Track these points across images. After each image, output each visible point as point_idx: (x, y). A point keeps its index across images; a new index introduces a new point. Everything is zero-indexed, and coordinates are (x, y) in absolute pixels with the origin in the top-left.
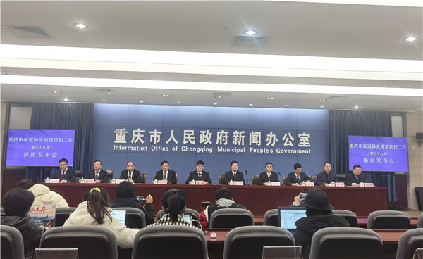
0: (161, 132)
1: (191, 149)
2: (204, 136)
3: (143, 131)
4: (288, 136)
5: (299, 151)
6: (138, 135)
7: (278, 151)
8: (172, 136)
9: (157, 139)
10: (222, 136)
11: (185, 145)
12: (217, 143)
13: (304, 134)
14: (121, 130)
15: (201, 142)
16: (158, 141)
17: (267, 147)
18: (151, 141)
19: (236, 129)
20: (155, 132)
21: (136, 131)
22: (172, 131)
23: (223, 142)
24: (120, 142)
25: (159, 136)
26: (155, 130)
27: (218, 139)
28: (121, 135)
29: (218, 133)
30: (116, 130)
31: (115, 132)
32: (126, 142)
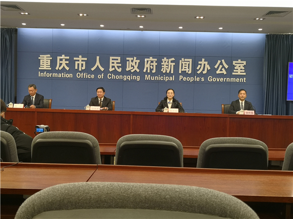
0: (86, 59)
1: (118, 77)
2: (131, 63)
3: (68, 58)
4: (221, 63)
5: (233, 80)
6: (63, 62)
7: (210, 79)
8: (98, 63)
9: (82, 66)
10: (150, 64)
11: (111, 72)
12: (145, 71)
13: (239, 61)
14: (45, 56)
15: (127, 69)
16: (84, 68)
17: (198, 75)
18: (76, 68)
19: (165, 56)
20: (80, 58)
21: (61, 58)
22: (98, 57)
23: (151, 70)
24: (45, 68)
25: (84, 63)
26: (80, 56)
27: (146, 66)
28: (45, 61)
29: (146, 60)
30: (41, 56)
31: (39, 58)
32: (50, 69)
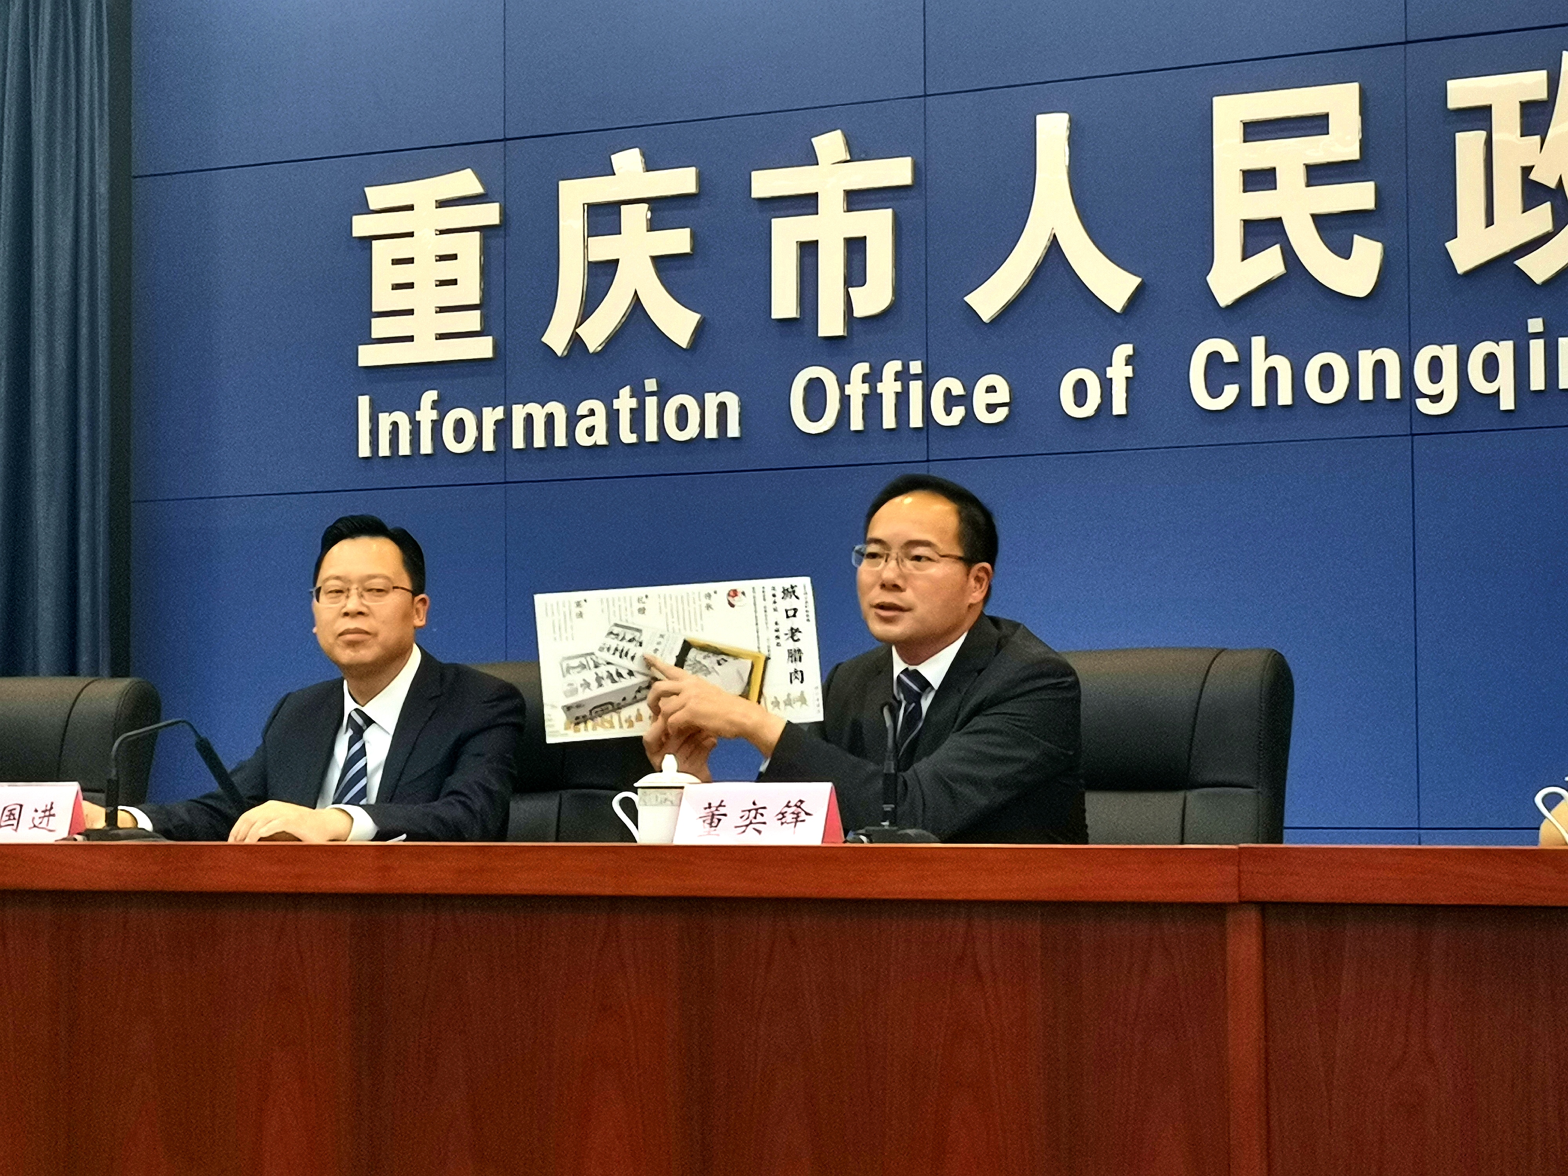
0: (899, 172)
1: (1331, 378)
2: (1514, 149)
3: (683, 181)
6: (620, 244)
8: (1052, 211)
9: (856, 271)
11: (1241, 318)
14: (426, 191)
15: (1469, 248)
16: (875, 295)
18: (785, 304)
20: (830, 167)
22: (1052, 133)
24: (425, 350)
25: (878, 228)
26: (830, 144)
28: (425, 261)
30: (377, 196)
31: (362, 226)
32: (483, 348)
